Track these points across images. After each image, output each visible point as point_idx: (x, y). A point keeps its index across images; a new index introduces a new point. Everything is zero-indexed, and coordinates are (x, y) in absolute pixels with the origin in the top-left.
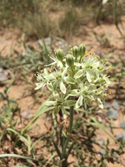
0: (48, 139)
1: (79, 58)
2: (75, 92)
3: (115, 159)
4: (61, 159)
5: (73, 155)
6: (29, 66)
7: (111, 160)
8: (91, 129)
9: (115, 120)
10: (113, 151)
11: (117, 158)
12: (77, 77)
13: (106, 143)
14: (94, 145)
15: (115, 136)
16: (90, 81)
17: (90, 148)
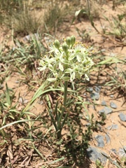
0: (43, 118)
1: (71, 46)
2: (70, 70)
3: (98, 129)
4: (57, 130)
5: (65, 129)
6: (21, 59)
7: (95, 130)
8: (78, 108)
9: (97, 100)
10: (97, 122)
11: (100, 128)
12: (70, 59)
13: (91, 117)
14: (81, 120)
15: (98, 112)
16: (79, 61)
17: (79, 123)
